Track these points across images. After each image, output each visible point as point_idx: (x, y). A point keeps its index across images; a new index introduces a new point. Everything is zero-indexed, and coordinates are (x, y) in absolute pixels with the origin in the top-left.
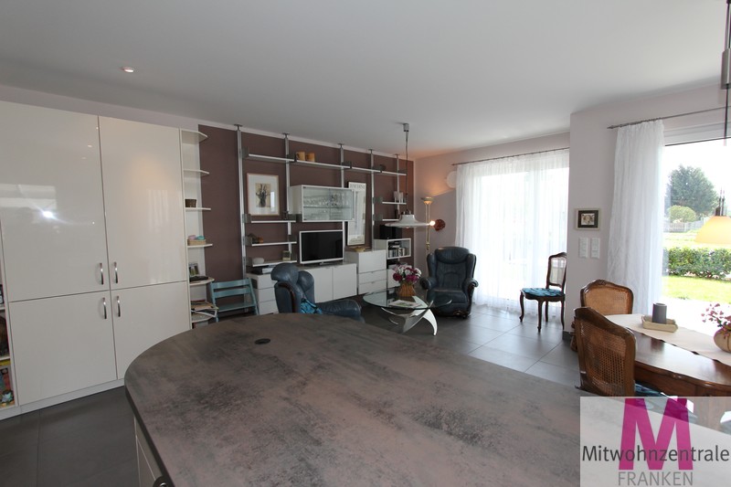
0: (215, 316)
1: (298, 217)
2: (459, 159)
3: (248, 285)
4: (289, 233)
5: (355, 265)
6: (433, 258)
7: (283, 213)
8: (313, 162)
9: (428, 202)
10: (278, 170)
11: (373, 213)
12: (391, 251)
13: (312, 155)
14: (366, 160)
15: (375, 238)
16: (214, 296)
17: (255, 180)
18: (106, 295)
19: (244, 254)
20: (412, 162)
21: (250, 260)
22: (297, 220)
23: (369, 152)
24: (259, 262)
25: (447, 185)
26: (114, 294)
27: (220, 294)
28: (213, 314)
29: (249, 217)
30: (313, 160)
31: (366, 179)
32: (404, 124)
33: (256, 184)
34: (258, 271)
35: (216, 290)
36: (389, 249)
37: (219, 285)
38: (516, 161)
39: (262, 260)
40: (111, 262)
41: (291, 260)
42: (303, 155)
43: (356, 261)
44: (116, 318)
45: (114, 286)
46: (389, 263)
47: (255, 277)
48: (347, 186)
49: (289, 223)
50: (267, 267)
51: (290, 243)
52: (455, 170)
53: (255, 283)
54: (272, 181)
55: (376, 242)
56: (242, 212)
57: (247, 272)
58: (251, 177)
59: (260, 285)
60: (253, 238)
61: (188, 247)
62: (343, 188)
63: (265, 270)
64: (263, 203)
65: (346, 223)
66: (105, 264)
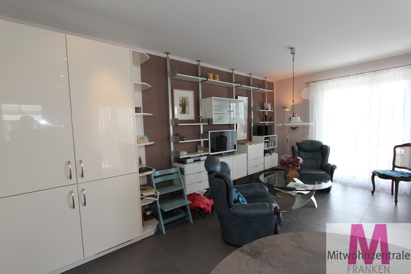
0: (157, 199)
1: (210, 121)
2: (311, 79)
3: (177, 172)
4: (202, 132)
5: (246, 154)
6: (296, 148)
7: (198, 118)
8: (218, 81)
9: (287, 110)
10: (193, 86)
11: (252, 118)
12: (266, 144)
13: (217, 76)
14: (248, 81)
15: (254, 135)
16: (155, 181)
17: (179, 94)
18: (74, 188)
19: (172, 149)
20: (273, 83)
21: (177, 153)
22: (209, 123)
23: (249, 76)
24: (184, 155)
25: (301, 97)
26: (80, 188)
27: (159, 180)
28: (157, 198)
29: (176, 121)
30: (218, 79)
31: (247, 94)
32: (292, 49)
33: (180, 97)
34: (183, 161)
35: (156, 177)
36: (265, 142)
37: (158, 173)
38: (360, 78)
39: (186, 153)
40: (77, 160)
41: (204, 152)
42: (211, 75)
43: (246, 151)
44: (82, 207)
45: (80, 180)
46: (265, 152)
47: (182, 166)
48: (236, 98)
49: (202, 125)
50: (189, 158)
51: (202, 140)
52: (308, 86)
53: (182, 171)
54: (189, 95)
55: (254, 138)
56: (171, 117)
57: (175, 162)
58: (176, 92)
59: (186, 172)
60: (179, 136)
61: (137, 145)
62: (234, 99)
63: (188, 161)
64: (184, 111)
65: (236, 124)
66: (72, 162)
